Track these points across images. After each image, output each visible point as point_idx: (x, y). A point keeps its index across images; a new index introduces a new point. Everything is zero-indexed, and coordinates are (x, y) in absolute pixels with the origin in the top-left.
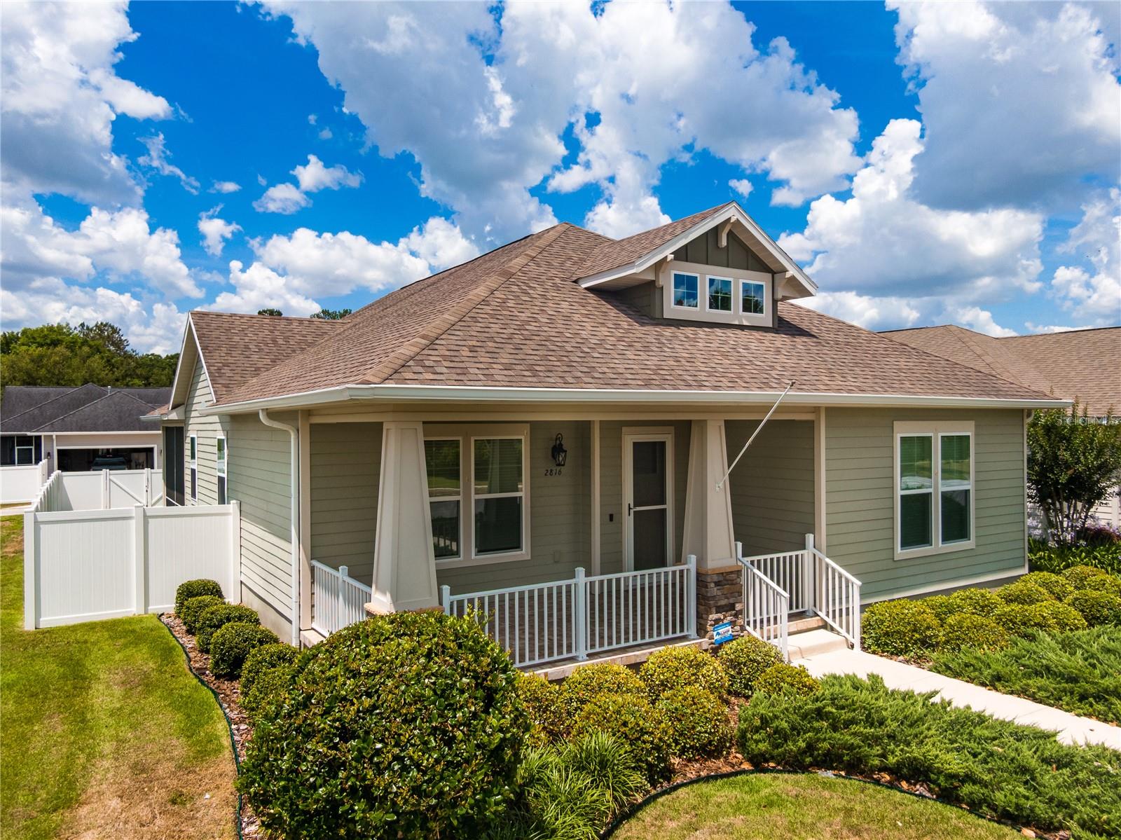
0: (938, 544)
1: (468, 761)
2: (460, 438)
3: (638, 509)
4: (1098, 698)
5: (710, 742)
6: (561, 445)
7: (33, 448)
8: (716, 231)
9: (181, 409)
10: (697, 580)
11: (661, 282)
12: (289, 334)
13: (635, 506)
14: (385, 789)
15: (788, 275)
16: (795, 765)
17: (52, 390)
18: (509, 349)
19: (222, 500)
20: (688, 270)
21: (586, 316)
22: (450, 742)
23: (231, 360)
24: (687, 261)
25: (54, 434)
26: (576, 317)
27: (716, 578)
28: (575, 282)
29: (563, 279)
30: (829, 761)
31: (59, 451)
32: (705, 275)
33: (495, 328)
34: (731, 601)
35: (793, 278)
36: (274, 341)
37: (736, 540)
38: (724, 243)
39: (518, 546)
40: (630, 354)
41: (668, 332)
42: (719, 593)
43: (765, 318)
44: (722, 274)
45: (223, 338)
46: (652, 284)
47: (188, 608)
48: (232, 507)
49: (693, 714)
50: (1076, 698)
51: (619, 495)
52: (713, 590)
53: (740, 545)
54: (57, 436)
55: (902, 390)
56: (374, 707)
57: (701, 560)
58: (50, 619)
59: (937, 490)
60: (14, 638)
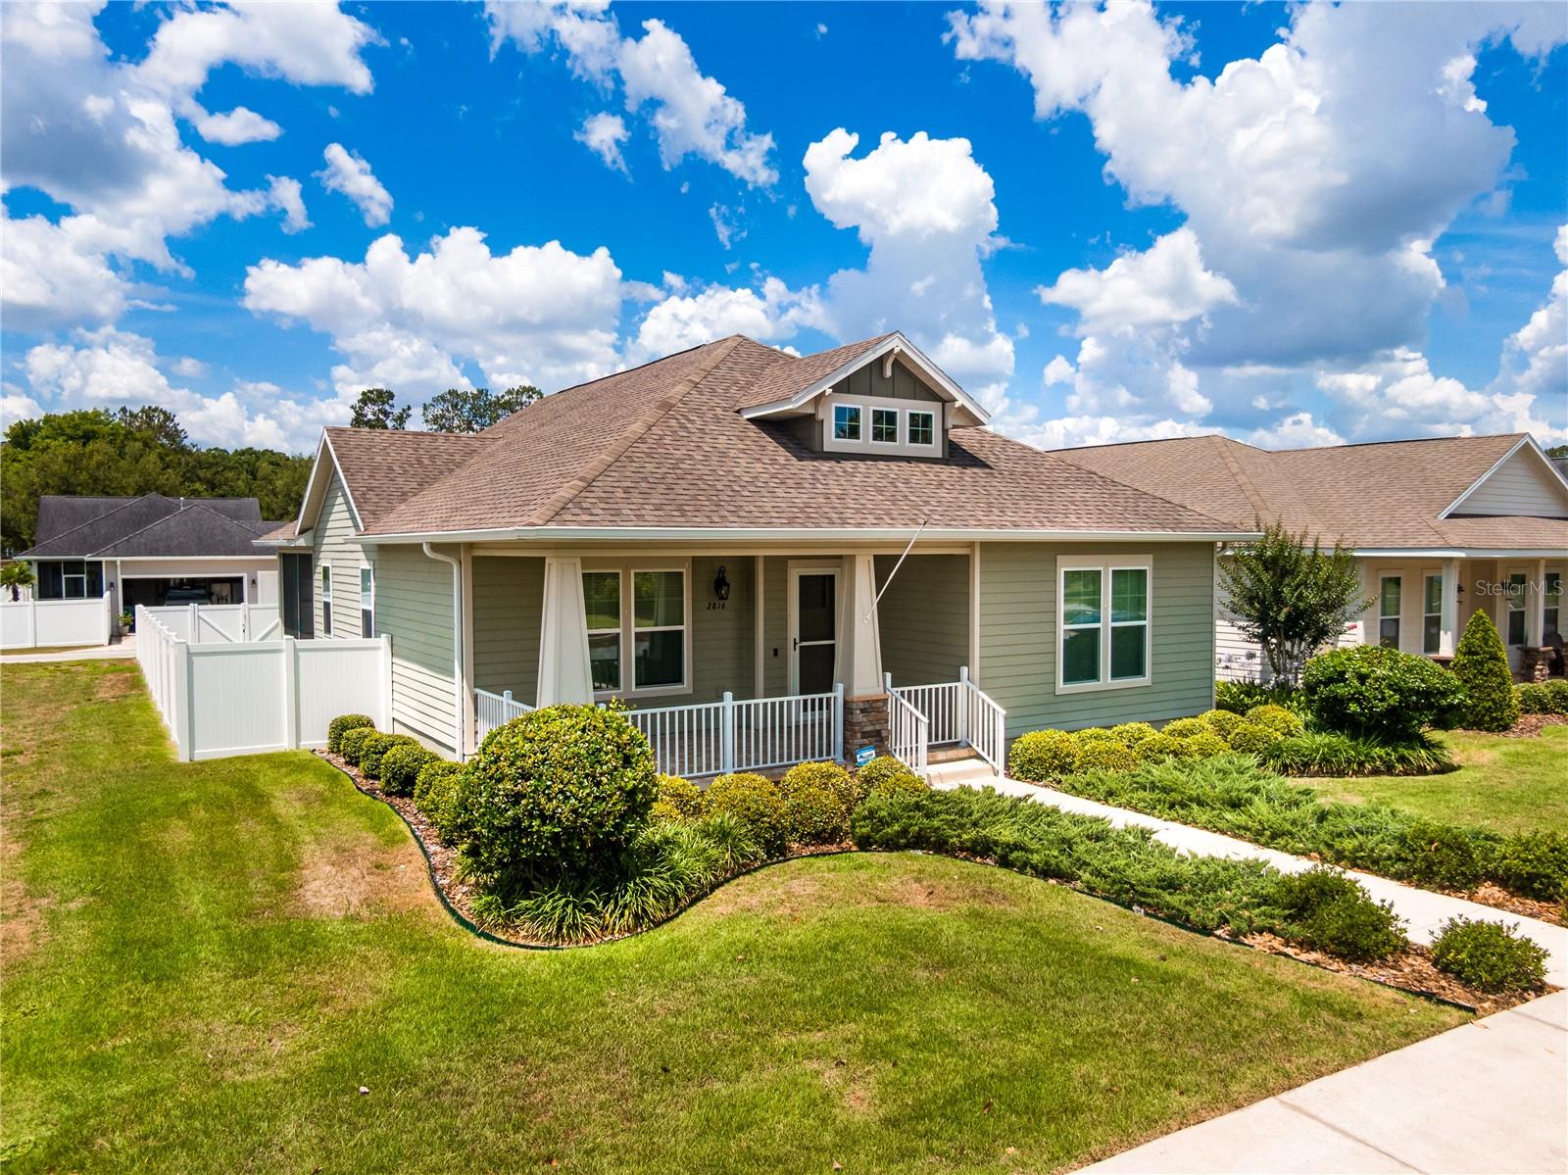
0: (1106, 680)
1: (610, 796)
2: (620, 571)
3: (804, 644)
4: (1183, 806)
5: (824, 830)
6: (724, 577)
7: (85, 576)
8: (880, 361)
9: (310, 534)
10: (845, 708)
11: (820, 416)
12: (434, 452)
13: (801, 641)
14: (553, 811)
15: (957, 404)
16: (890, 845)
17: (101, 500)
18: (661, 488)
19: (367, 633)
20: (850, 401)
21: (743, 451)
22: (598, 784)
23: (375, 484)
24: (849, 392)
25: (119, 559)
26: (733, 452)
27: (861, 706)
28: (738, 412)
29: (725, 409)
30: (920, 842)
31: (124, 581)
32: (867, 406)
33: (650, 467)
34: (878, 727)
35: (963, 409)
36: (420, 462)
37: (884, 670)
38: (888, 373)
39: (679, 680)
40: (780, 492)
41: (825, 466)
42: (865, 719)
43: (935, 448)
44: (886, 404)
45: (364, 458)
46: (812, 416)
47: (348, 739)
48: (383, 641)
49: (811, 808)
50: (1167, 805)
51: (785, 629)
52: (858, 717)
53: (889, 675)
54: (122, 562)
55: (1064, 525)
56: (546, 760)
57: (848, 690)
58: (204, 753)
59: (1106, 625)
60: (172, 768)
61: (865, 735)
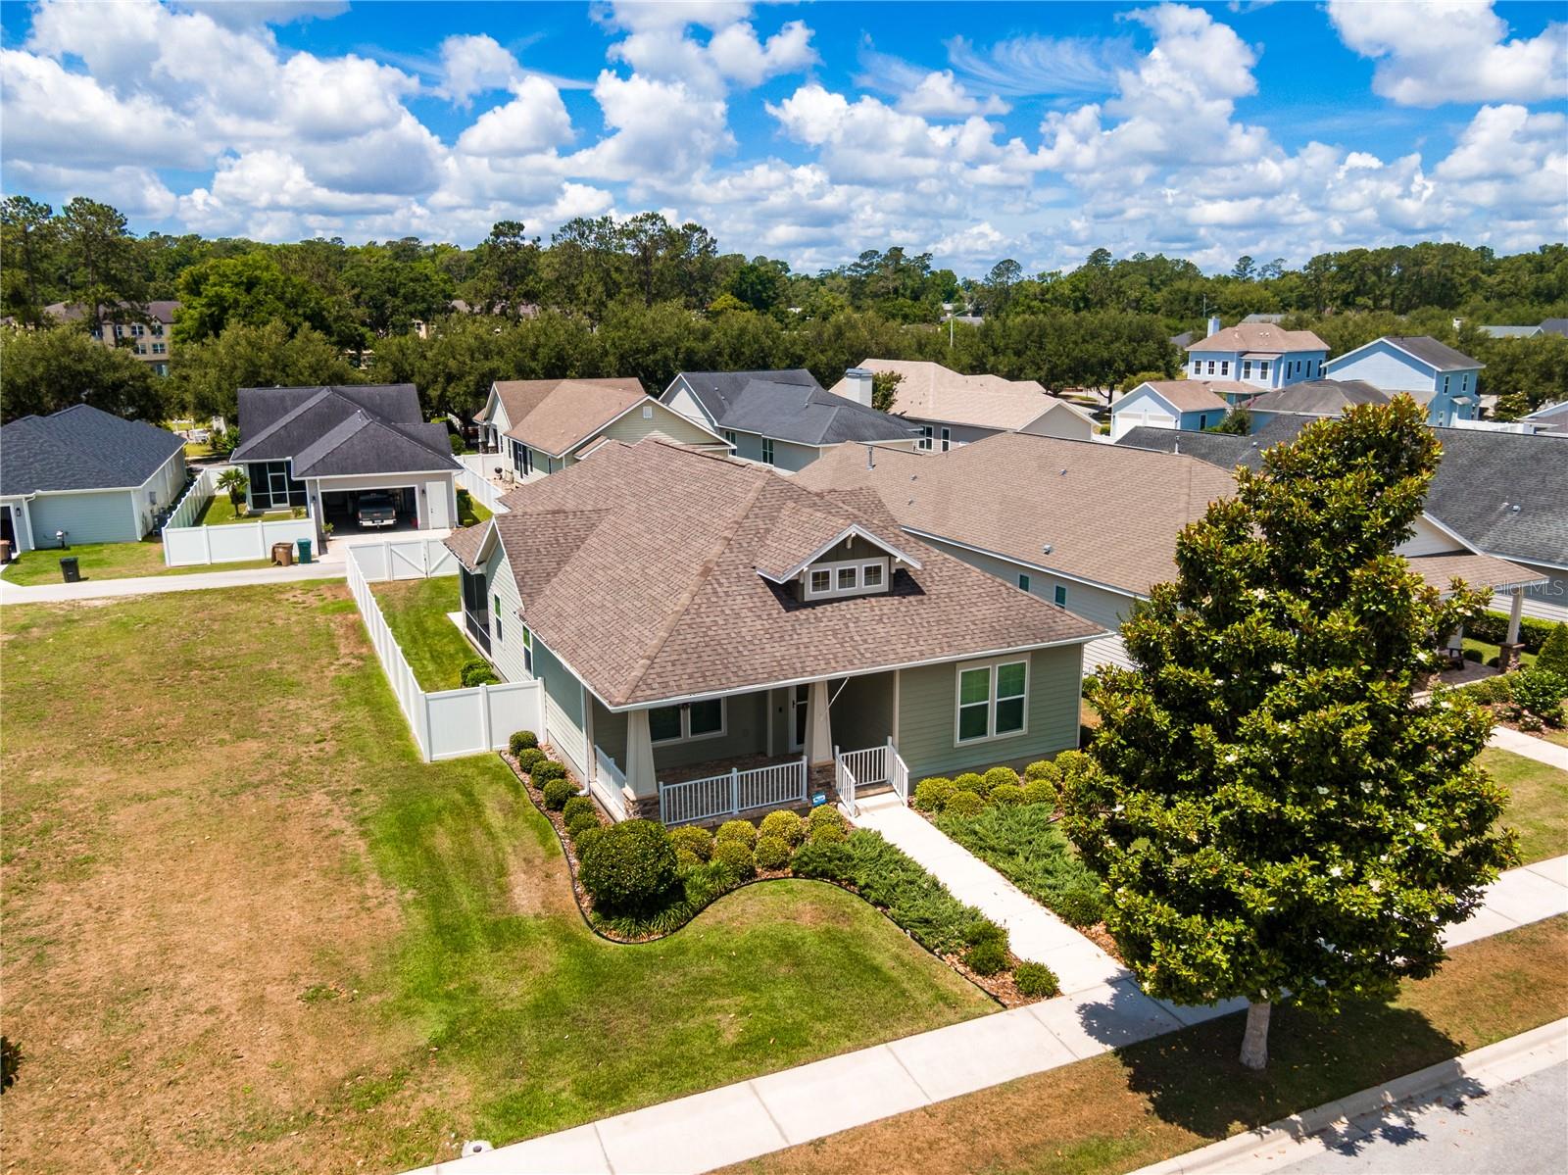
0: (991, 735)
1: (652, 876)
3: (799, 703)
7: (285, 474)
8: (845, 541)
10: (808, 770)
11: (802, 582)
12: (567, 530)
13: (797, 701)
14: (625, 884)
15: (897, 560)
20: (823, 568)
21: (751, 609)
22: (646, 870)
23: (529, 567)
24: (823, 563)
25: (318, 478)
26: (744, 613)
27: (818, 769)
28: (754, 568)
31: (322, 495)
32: (834, 569)
33: (690, 638)
34: (828, 781)
35: (901, 562)
36: (557, 541)
38: (850, 547)
39: (719, 728)
40: (768, 647)
41: (803, 615)
42: (820, 776)
43: (884, 585)
44: (847, 565)
45: (521, 543)
48: (539, 680)
51: (787, 695)
52: (816, 775)
53: (836, 746)
54: (320, 480)
55: (959, 647)
56: (622, 858)
57: (810, 759)
58: (438, 756)
59: (993, 701)
60: (422, 769)
61: (819, 785)
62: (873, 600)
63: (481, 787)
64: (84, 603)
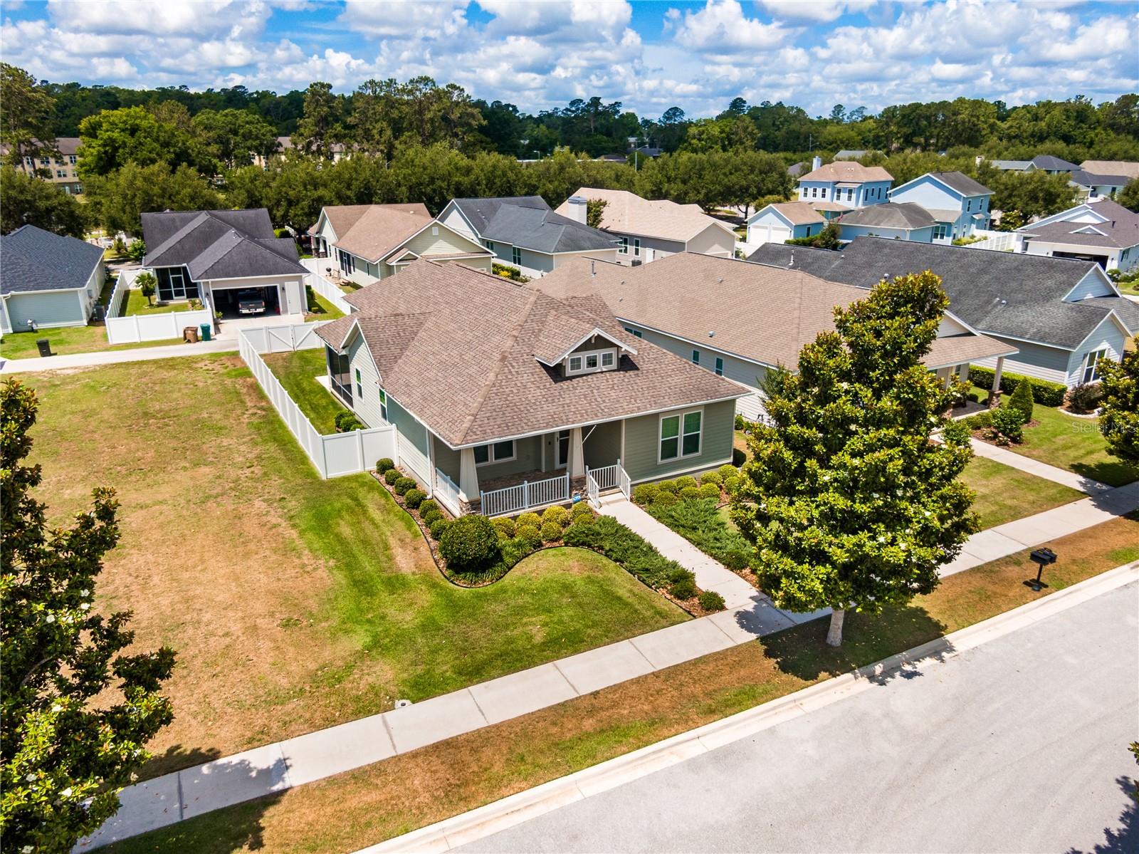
0: (680, 456)
5: (555, 538)
8: (590, 339)
9: (347, 349)
10: (570, 480)
11: (565, 364)
14: (469, 553)
18: (501, 414)
19: (384, 415)
20: (576, 356)
21: (533, 383)
23: (383, 352)
24: (577, 353)
25: (210, 280)
26: (529, 385)
27: (576, 480)
28: (533, 355)
29: (528, 354)
31: (214, 291)
32: (584, 356)
33: (497, 402)
34: (582, 486)
38: (594, 343)
39: (512, 455)
40: (545, 407)
41: (566, 383)
42: (577, 485)
43: (614, 365)
44: (591, 353)
45: (376, 337)
48: (391, 423)
53: (586, 466)
55: (661, 404)
57: (571, 474)
58: (332, 475)
59: (681, 436)
60: (322, 483)
61: (577, 490)
62: (607, 374)
63: (362, 493)
64: (58, 372)
